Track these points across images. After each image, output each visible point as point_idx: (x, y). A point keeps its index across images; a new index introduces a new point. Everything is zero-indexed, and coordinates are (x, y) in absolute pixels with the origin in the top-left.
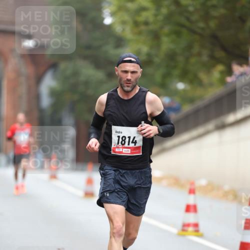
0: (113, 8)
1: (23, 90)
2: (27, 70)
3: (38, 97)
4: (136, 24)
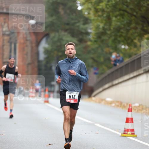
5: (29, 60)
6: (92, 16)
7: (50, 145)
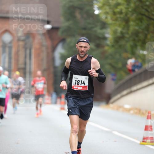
0: (100, 4)
1: (44, 55)
2: (47, 43)
3: (53, 59)
4: (114, 13)
5: (45, 66)
6: (109, 20)
7: (66, 153)
